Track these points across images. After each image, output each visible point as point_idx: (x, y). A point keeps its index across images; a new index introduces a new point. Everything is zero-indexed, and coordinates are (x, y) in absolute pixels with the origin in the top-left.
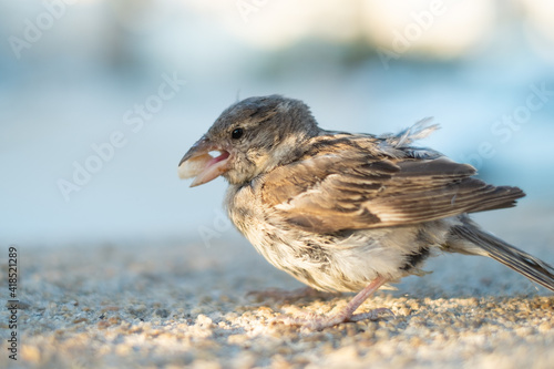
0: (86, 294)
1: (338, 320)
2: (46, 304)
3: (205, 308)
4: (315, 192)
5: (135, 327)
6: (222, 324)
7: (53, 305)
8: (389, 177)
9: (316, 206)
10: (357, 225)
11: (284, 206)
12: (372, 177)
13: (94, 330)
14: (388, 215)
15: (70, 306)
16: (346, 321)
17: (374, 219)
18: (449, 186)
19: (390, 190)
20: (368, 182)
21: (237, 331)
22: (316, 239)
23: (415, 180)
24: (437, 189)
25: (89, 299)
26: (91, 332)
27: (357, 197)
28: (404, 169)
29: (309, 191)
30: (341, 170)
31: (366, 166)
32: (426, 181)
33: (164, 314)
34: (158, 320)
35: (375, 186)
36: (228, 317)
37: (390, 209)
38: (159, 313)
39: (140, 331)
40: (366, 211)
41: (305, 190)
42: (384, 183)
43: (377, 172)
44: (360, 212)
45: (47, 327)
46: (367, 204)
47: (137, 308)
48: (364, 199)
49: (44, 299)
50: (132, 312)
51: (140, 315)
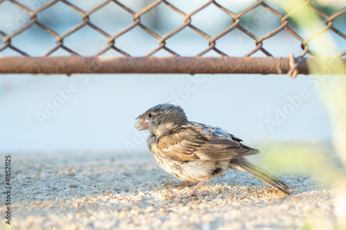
0: (100, 182)
1: (189, 195)
2: (84, 186)
3: (143, 188)
4: (177, 146)
5: (114, 196)
6: (147, 195)
7: (86, 186)
8: (205, 143)
9: (177, 151)
10: (192, 160)
11: (165, 150)
12: (199, 143)
13: (99, 197)
14: (203, 157)
15: (92, 187)
16: (193, 195)
17: (198, 158)
18: (227, 148)
19: (205, 148)
20: (197, 144)
21: (152, 198)
22: (177, 163)
23: (214, 145)
24: (223, 149)
25: (100, 184)
26: (99, 198)
27: (192, 150)
28: (211, 141)
29: (175, 146)
30: (188, 139)
31: (198, 138)
32: (219, 146)
33: (127, 191)
34: (124, 193)
35: (199, 146)
36: (151, 192)
37: (204, 155)
38: (125, 190)
39: (116, 198)
40: (195, 155)
41: (173, 144)
42: (203, 145)
43: (201, 141)
44: (193, 155)
45: (82, 195)
46: (196, 152)
47: (118, 188)
48: (195, 150)
49: (83, 184)
50: (116, 190)
51: (118, 191)
